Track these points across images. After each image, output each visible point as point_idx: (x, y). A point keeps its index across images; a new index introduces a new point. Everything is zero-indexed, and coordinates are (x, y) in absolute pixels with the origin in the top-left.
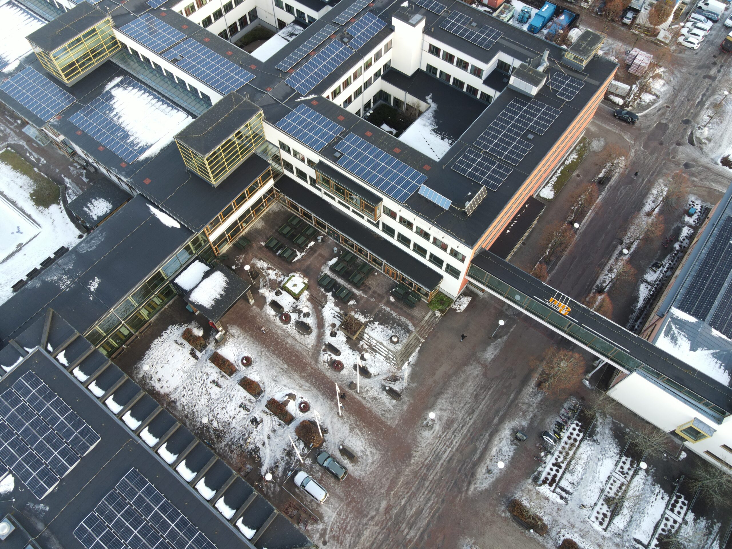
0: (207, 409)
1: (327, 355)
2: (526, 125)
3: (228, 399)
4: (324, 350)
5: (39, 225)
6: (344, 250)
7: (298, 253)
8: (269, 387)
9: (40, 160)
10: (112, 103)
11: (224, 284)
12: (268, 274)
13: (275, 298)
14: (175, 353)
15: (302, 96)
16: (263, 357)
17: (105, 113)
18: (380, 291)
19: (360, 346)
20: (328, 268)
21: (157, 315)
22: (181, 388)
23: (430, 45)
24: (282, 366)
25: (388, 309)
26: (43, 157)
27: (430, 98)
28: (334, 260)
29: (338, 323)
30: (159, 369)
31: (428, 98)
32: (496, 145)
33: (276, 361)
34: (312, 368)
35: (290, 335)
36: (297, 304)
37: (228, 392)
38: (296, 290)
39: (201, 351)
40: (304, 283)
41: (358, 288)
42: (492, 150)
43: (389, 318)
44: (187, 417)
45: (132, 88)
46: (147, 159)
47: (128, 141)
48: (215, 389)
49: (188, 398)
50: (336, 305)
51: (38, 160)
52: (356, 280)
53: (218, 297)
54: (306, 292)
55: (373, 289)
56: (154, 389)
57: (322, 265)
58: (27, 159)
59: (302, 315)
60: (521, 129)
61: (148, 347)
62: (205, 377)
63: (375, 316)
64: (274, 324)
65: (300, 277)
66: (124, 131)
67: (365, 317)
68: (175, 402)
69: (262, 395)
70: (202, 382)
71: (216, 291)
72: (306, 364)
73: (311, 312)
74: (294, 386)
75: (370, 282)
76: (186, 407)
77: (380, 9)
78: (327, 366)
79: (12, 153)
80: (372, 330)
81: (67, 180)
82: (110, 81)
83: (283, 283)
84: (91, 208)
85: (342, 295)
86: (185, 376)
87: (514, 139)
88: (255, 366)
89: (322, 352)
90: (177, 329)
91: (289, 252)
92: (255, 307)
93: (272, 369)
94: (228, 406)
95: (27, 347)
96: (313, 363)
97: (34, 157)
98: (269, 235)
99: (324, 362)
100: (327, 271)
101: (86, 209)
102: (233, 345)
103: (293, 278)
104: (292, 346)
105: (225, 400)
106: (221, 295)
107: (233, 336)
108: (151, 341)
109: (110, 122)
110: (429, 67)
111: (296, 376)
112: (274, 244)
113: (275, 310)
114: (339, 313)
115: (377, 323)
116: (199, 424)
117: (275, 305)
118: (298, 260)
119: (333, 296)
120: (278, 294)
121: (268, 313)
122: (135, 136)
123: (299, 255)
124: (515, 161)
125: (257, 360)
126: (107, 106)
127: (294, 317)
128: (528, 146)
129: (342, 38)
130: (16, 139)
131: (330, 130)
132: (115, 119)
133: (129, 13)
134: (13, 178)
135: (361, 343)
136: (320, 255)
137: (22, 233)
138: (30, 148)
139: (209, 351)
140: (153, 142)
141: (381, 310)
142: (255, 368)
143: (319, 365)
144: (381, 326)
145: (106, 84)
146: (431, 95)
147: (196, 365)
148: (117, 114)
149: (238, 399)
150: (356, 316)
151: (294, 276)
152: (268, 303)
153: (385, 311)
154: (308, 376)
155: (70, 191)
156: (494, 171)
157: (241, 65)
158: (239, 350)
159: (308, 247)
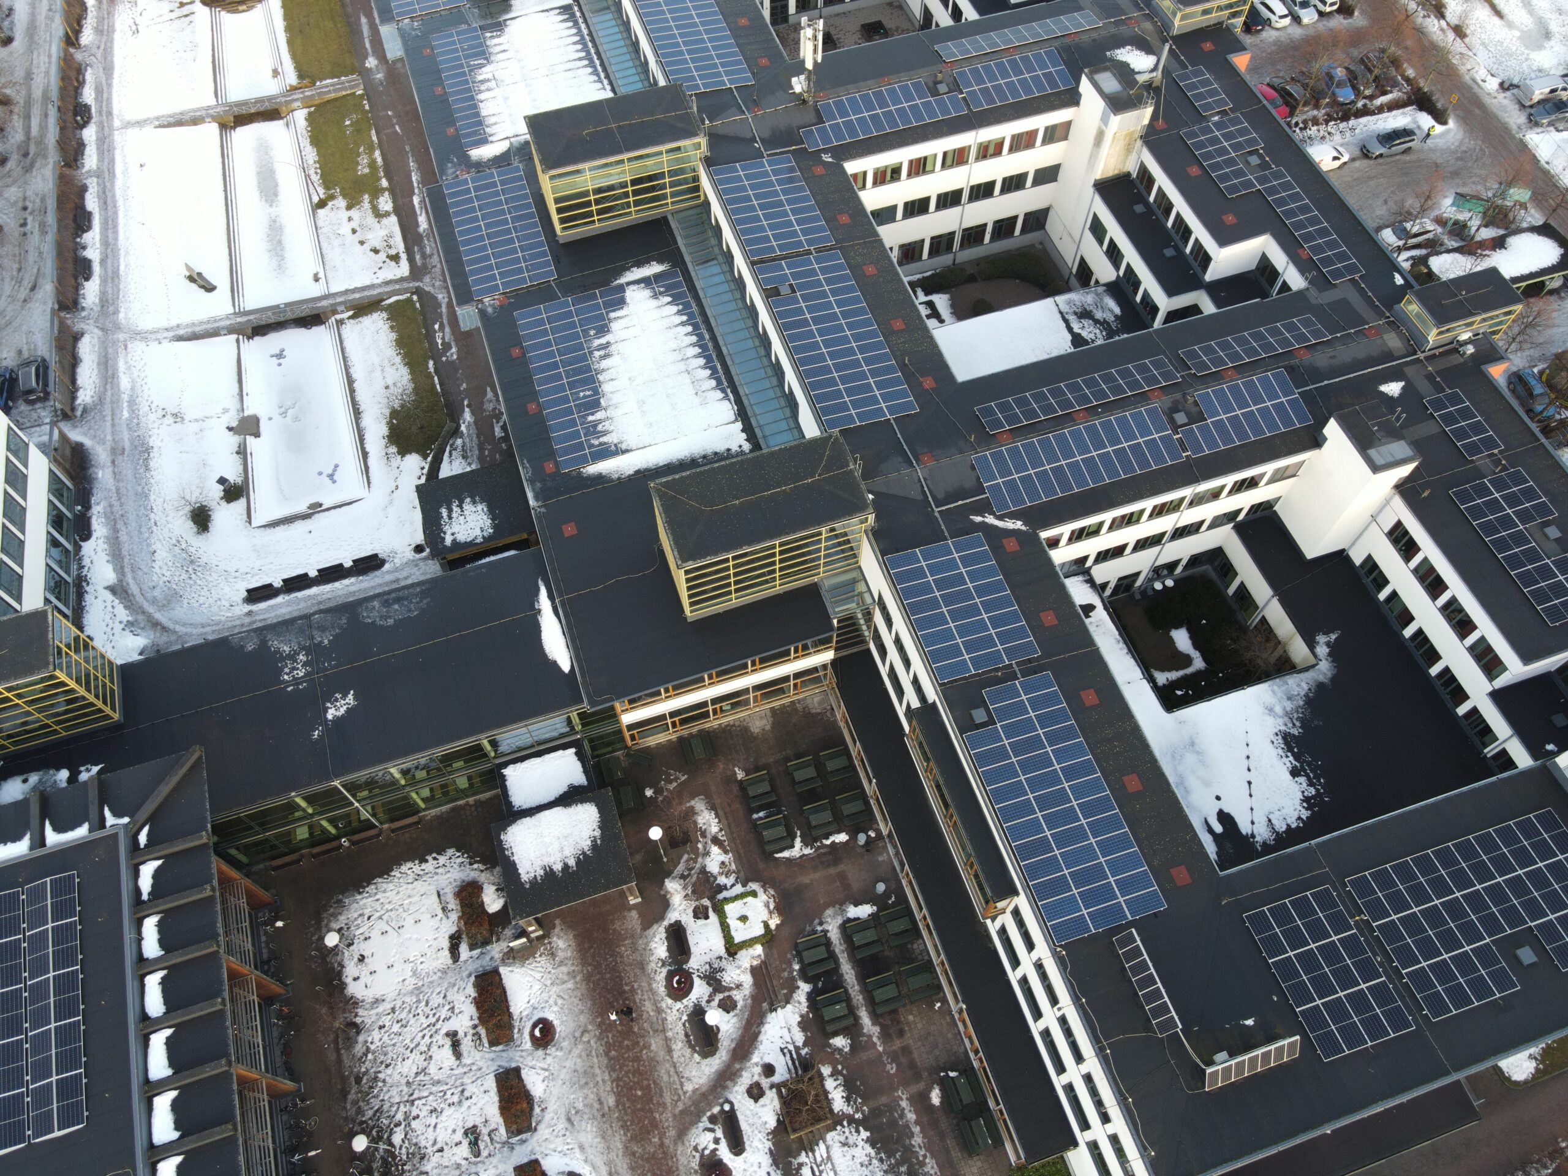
0: (405, 1089)
1: (709, 1136)
2: (1536, 911)
3: (455, 1099)
4: (713, 1119)
5: (369, 483)
6: (902, 899)
7: (798, 843)
8: (549, 1126)
9: (451, 348)
10: (612, 315)
11: (586, 844)
12: (707, 854)
13: (687, 920)
14: (425, 917)
15: (992, 513)
16: (580, 1047)
17: (586, 333)
18: (922, 1056)
19: (795, 1162)
20: (839, 920)
21: (444, 808)
22: (386, 1006)
23: (1399, 524)
24: (603, 1095)
25: (911, 1116)
26: (457, 345)
27: (1328, 644)
28: (864, 911)
29: (781, 1074)
30: (375, 934)
31: (1322, 639)
32: (1411, 923)
33: (602, 1075)
34: (662, 1145)
35: (664, 1031)
36: (724, 963)
37: (467, 1080)
38: (740, 933)
39: (472, 948)
40: (766, 925)
41: (875, 1017)
42: (1390, 930)
43: (898, 1140)
44: (358, 1080)
45: (669, 299)
46: (600, 478)
47: (590, 418)
48: (444, 1056)
49: (385, 1038)
50: (804, 1025)
51: (447, 346)
52: (880, 994)
53: (558, 867)
54: (758, 949)
55: (909, 1039)
56: (339, 974)
57: (831, 904)
58: (430, 336)
59: (719, 997)
60: (1513, 917)
61: (384, 870)
62: (444, 1013)
63: (871, 1111)
64: (650, 980)
65: (767, 905)
66: (596, 392)
67: (848, 1099)
68: (358, 1028)
69: (524, 1136)
70: (432, 1020)
71: (562, 850)
72: (655, 1124)
73: (740, 1005)
74: (599, 1161)
75: (912, 1018)
76: (370, 1056)
77: (1316, 374)
78: (695, 1164)
79: (415, 308)
80: (844, 1144)
81: (468, 416)
82: (639, 264)
83: (725, 894)
84: (454, 515)
85: (829, 1013)
86: (411, 982)
87: (1472, 935)
88: (553, 1057)
89: (705, 1119)
90: (461, 864)
91: (781, 831)
92: (634, 914)
93: (581, 1087)
94: (445, 1113)
95: (110, 810)
96: (672, 1133)
97: (443, 338)
98: (763, 761)
99: (696, 1148)
100: (832, 928)
101: (444, 512)
102: (538, 976)
103: (750, 899)
104: (653, 1059)
105: (448, 1095)
106: (566, 867)
107: (553, 955)
108: (398, 860)
109: (584, 358)
110: (1370, 565)
111: (618, 1142)
112: (760, 791)
113: (669, 949)
114: (797, 1048)
115: (865, 1134)
116: (370, 1113)
117: (678, 937)
118: (788, 860)
119: (810, 997)
120: (700, 914)
121: (653, 945)
122: (610, 413)
123: (798, 849)
124: (1438, 1006)
125: (565, 1044)
126: (601, 317)
127: (700, 990)
128: (1502, 981)
129: (1174, 409)
130: (437, 283)
131: (1004, 637)
132: (597, 354)
133: (754, 140)
134: (386, 363)
135: (803, 1158)
136: (842, 877)
137: (334, 482)
138: (448, 316)
139: (488, 958)
140: (633, 446)
141: (894, 1106)
142: (549, 1060)
143: (680, 1149)
144: (869, 1149)
145: (628, 269)
146: (1333, 637)
147: (444, 972)
148: (608, 345)
149: (475, 1110)
150: (830, 1084)
151: (754, 894)
152: (666, 923)
153: (902, 1115)
154: (642, 1157)
155: (459, 442)
156: (1358, 1000)
157: (903, 367)
158: (545, 996)
159: (828, 842)
